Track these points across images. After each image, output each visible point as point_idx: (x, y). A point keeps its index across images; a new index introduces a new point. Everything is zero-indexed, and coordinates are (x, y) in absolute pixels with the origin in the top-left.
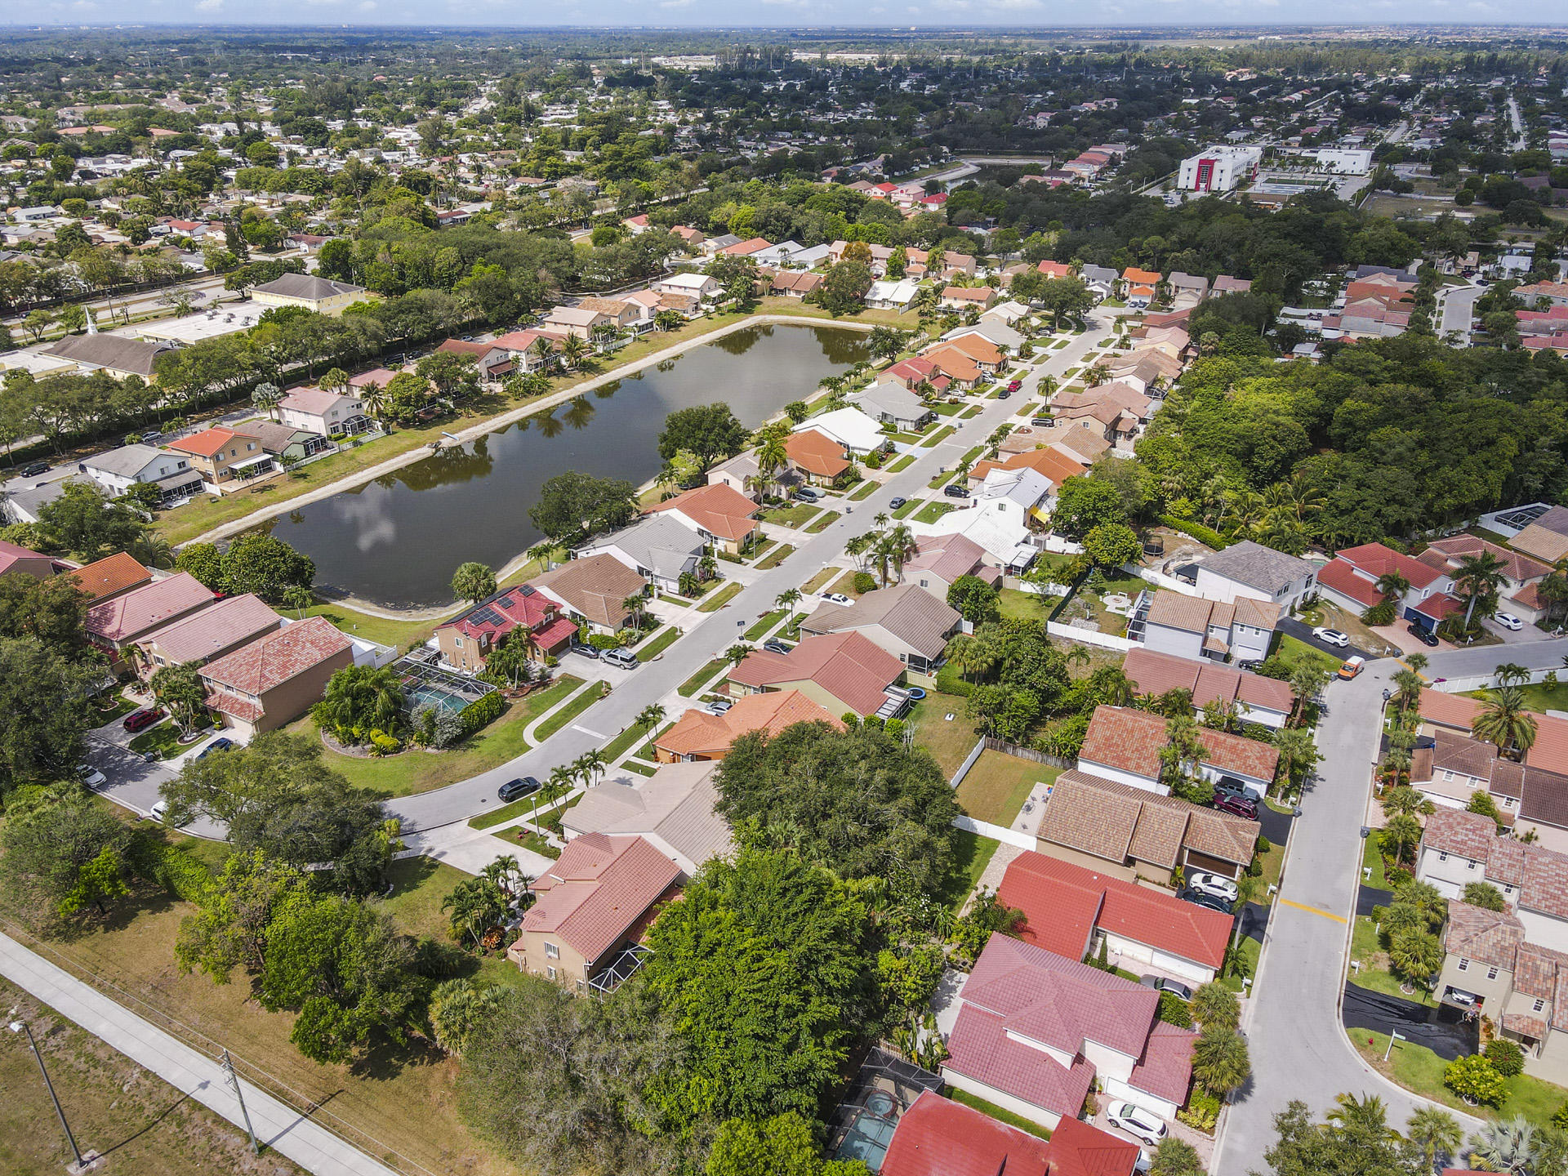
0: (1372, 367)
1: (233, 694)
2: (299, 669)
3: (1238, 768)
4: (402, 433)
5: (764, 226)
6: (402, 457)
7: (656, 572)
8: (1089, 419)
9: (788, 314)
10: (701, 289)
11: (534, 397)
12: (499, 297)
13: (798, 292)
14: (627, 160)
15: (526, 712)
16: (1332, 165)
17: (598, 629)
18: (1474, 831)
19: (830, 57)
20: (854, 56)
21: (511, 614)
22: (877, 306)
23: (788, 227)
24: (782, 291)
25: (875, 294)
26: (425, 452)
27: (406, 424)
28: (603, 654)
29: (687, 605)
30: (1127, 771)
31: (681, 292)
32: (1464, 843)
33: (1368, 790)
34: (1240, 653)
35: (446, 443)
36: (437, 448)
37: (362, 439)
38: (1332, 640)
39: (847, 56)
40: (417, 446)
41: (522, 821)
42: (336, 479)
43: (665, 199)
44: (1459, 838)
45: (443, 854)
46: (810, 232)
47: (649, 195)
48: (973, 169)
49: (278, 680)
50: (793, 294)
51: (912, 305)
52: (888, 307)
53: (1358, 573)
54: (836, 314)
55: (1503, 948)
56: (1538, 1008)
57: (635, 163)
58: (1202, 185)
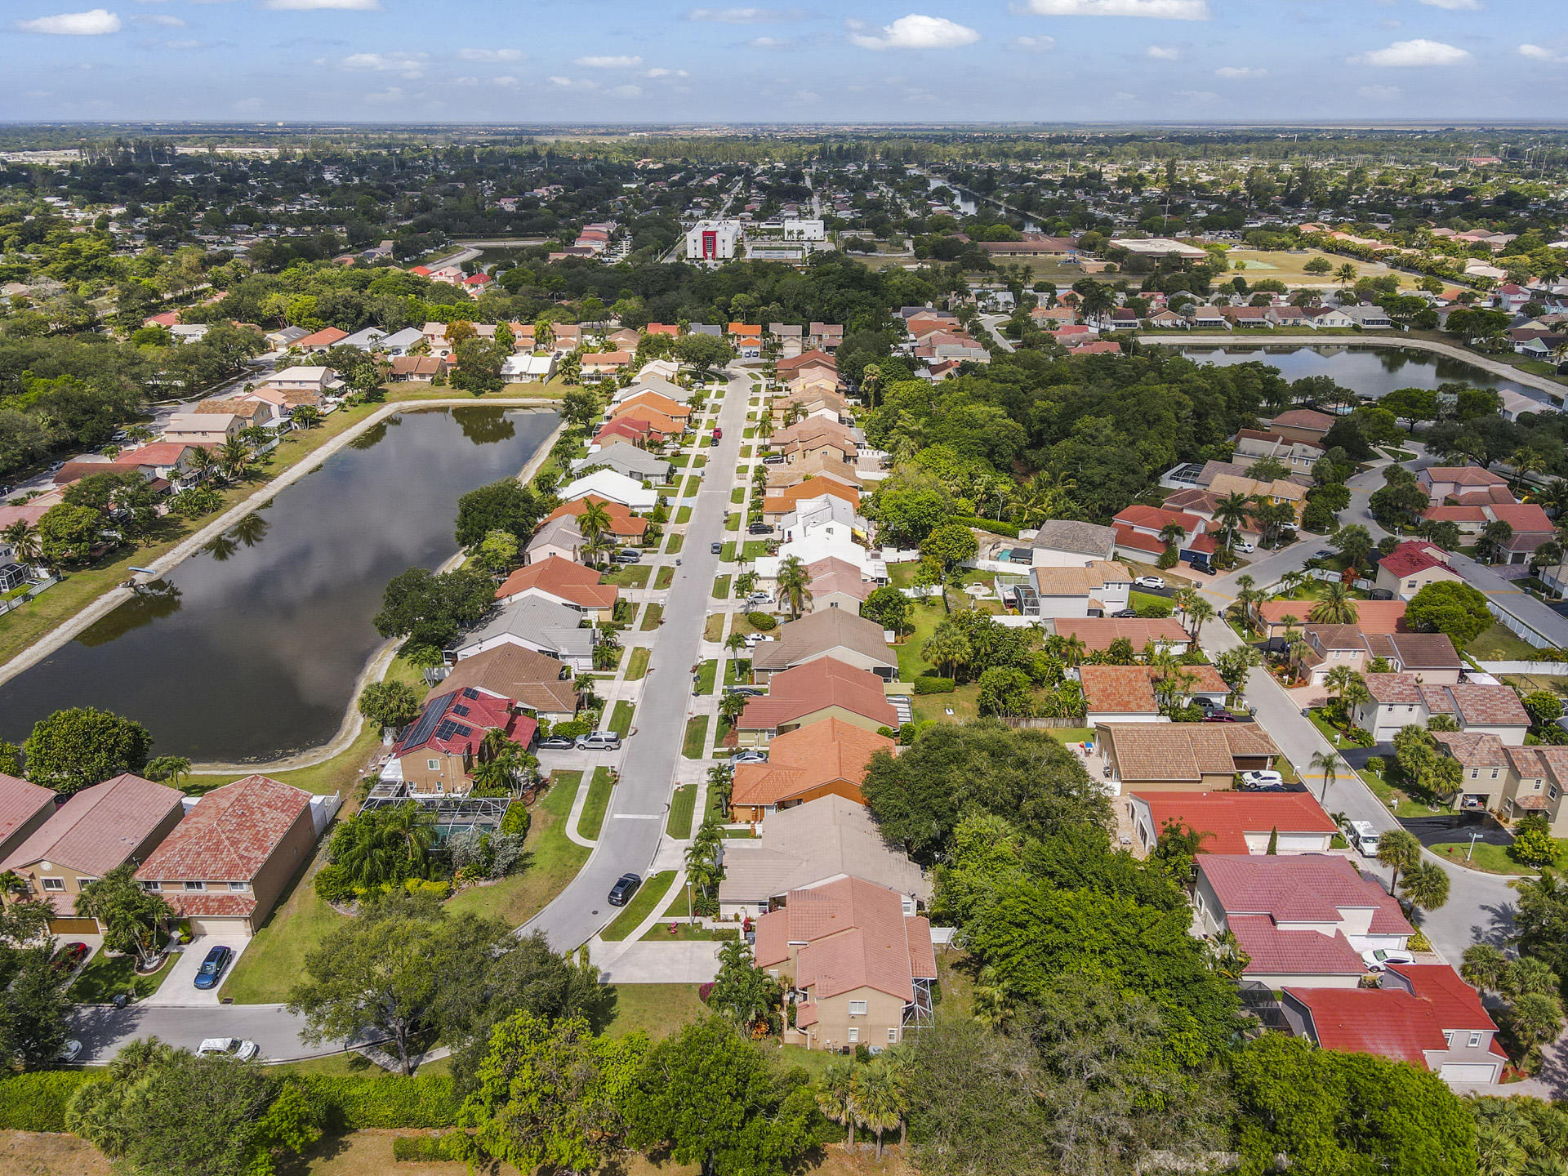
0: (1020, 377)
1: (204, 891)
2: (275, 839)
3: (1203, 688)
4: (75, 577)
5: (333, 314)
6: (97, 604)
7: (564, 651)
8: (827, 448)
9: (424, 398)
10: (320, 382)
11: (211, 515)
12: (85, 412)
13: (422, 375)
14: (88, 258)
15: (552, 817)
16: (801, 232)
17: (554, 719)
18: (1402, 683)
19: (220, 151)
20: (248, 151)
21: (474, 721)
22: (515, 380)
23: (360, 314)
24: (404, 377)
25: (510, 369)
26: (120, 594)
27: (72, 564)
28: (580, 741)
29: (612, 678)
30: (1132, 713)
31: (296, 386)
32: (1401, 693)
33: (1277, 686)
34: (1109, 609)
35: (141, 578)
36: (132, 584)
37: (33, 592)
38: (1153, 585)
39: (236, 151)
40: (107, 588)
41: (656, 916)
42: (30, 642)
43: (168, 296)
44: (1397, 690)
45: (608, 975)
46: (390, 318)
47: (155, 293)
48: (475, 253)
49: (262, 857)
50: (416, 379)
51: (553, 374)
52: (527, 380)
53: (1138, 530)
54: (478, 394)
55: (1495, 752)
56: (1537, 787)
57: (100, 261)
58: (710, 254)
